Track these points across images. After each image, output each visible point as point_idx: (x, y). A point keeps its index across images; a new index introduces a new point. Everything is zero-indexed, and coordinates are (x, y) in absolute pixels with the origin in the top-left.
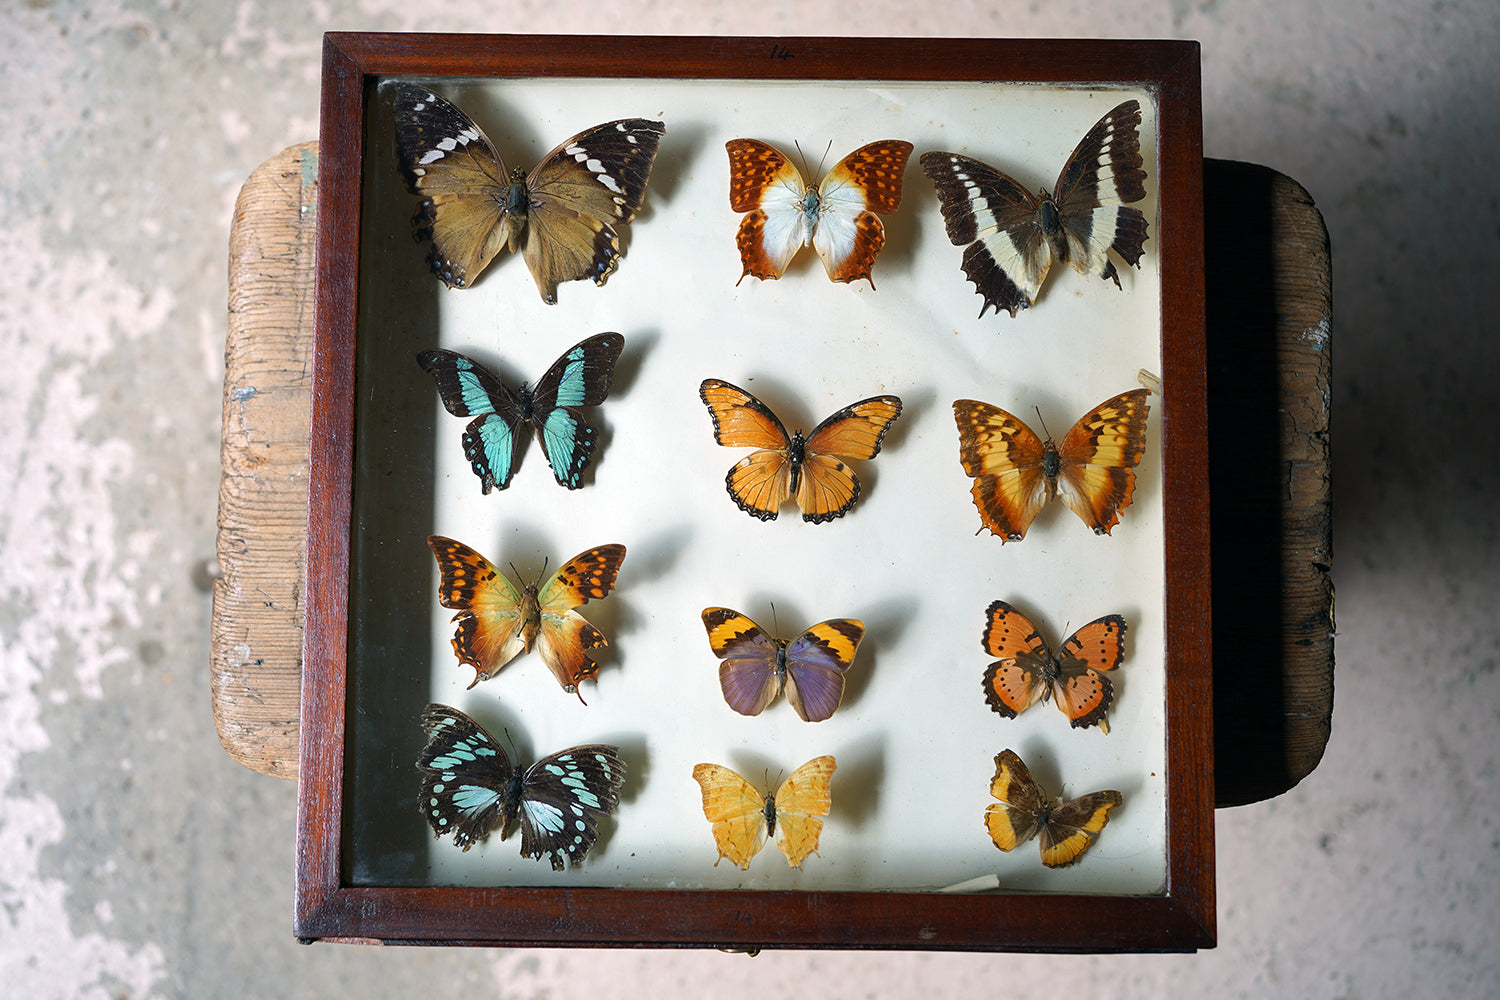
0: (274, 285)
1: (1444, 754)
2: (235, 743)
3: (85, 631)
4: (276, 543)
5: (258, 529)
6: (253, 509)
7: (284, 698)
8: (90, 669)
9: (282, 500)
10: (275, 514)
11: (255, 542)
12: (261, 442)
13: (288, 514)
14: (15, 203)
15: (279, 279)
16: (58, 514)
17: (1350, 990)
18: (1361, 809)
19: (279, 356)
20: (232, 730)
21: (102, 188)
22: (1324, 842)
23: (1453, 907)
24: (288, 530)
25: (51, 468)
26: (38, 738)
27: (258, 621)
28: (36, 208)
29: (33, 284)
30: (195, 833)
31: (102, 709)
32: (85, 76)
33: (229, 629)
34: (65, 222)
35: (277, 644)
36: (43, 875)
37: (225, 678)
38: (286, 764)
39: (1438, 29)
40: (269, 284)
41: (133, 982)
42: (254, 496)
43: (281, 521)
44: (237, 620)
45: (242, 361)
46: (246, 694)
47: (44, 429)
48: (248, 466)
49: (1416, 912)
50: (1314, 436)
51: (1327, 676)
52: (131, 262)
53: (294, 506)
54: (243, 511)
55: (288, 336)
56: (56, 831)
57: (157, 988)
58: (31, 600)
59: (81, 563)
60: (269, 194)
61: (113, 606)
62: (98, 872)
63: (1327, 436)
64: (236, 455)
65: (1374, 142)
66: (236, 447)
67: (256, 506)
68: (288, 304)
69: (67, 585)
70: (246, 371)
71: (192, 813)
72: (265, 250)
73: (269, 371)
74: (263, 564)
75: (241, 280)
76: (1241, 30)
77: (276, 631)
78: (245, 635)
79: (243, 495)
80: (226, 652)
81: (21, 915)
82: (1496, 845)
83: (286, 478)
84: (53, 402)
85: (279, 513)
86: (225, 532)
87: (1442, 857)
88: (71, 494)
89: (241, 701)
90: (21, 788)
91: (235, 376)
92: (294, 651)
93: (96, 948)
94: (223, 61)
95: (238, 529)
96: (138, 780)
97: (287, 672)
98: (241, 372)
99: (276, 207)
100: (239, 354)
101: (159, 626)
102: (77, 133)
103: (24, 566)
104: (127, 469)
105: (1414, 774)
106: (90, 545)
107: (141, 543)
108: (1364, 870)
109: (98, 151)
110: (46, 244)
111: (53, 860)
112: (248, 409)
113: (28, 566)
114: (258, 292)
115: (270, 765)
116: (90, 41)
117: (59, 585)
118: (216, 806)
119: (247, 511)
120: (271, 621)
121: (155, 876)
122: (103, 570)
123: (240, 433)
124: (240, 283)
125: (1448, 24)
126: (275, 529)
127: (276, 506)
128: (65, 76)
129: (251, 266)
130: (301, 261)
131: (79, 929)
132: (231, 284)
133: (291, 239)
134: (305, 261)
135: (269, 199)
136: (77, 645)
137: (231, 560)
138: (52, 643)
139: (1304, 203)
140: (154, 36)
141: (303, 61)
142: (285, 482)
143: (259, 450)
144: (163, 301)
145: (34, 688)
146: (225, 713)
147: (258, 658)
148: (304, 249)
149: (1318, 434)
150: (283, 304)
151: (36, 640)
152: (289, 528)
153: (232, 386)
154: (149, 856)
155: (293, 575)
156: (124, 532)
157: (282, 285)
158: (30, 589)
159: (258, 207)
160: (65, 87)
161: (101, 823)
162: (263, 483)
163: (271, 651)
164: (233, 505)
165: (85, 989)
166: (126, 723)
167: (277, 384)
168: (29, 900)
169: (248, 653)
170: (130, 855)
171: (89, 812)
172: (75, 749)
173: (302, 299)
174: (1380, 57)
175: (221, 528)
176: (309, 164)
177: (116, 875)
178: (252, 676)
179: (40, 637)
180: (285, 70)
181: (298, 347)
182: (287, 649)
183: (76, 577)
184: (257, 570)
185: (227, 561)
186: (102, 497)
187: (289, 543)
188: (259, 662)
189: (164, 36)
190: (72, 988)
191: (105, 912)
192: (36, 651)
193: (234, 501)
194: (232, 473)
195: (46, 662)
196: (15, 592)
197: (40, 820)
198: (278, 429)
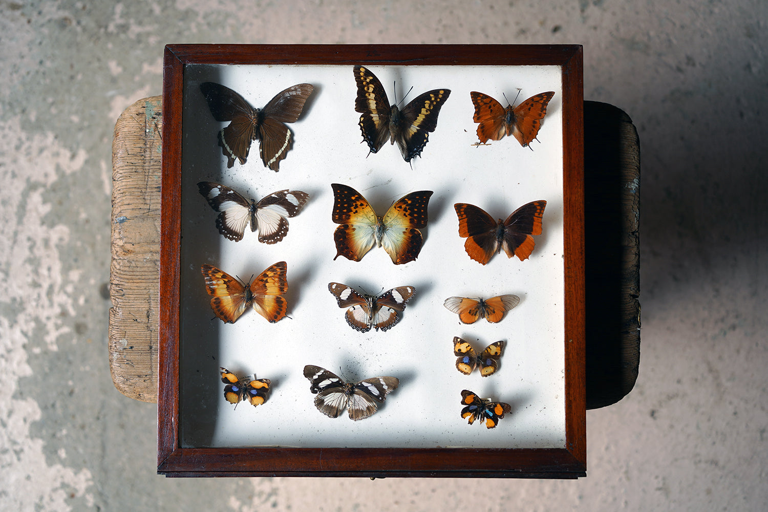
0: (134, 167)
1: (711, 371)
2: (121, 385)
3: (48, 318)
4: (138, 291)
5: (129, 284)
6: (127, 275)
7: (144, 364)
8: (52, 337)
9: (141, 270)
10: (137, 277)
11: (129, 291)
12: (129, 243)
13: (143, 277)
14: (8, 107)
15: (136, 165)
16: (34, 261)
17: (664, 484)
18: (670, 398)
19: (137, 201)
20: (119, 380)
21: (50, 100)
22: (653, 414)
23: (714, 443)
24: (144, 285)
25: (29, 239)
26: (28, 371)
27: (130, 328)
28: (18, 110)
29: (18, 148)
30: (105, 416)
31: (58, 356)
32: (40, 43)
33: (117, 332)
34: (33, 117)
35: (140, 339)
36: (32, 436)
37: (115, 355)
38: (146, 395)
39: (711, 12)
40: (132, 167)
41: (77, 487)
42: (127, 269)
43: (140, 281)
44: (120, 328)
45: (120, 204)
46: (126, 363)
47: (25, 220)
48: (124, 255)
49: (696, 446)
50: (631, 234)
51: (636, 348)
52: (65, 137)
53: (146, 273)
54: (122, 276)
55: (141, 192)
56: (38, 416)
57: (88, 490)
58: (22, 303)
59: (46, 285)
60: (131, 124)
61: (61, 305)
62: (58, 435)
63: (637, 234)
64: (118, 249)
65: (679, 70)
66: (118, 245)
67: (128, 273)
68: (141, 176)
69: (39, 296)
70: (122, 209)
71: (103, 407)
72: (129, 150)
73: (133, 209)
74: (133, 301)
75: (118, 165)
76: (614, 14)
77: (139, 333)
78: (124, 335)
79: (122, 268)
80: (115, 343)
81: (22, 456)
82: (735, 413)
83: (142, 260)
84: (30, 206)
85: (139, 277)
86: (113, 286)
87: (709, 420)
88: (40, 252)
89: (123, 366)
90: (19, 395)
91: (116, 212)
92: (148, 342)
93: (59, 471)
94: (108, 35)
95: (120, 285)
96: (77, 390)
97: (145, 352)
98: (119, 209)
99: (134, 130)
100: (118, 201)
101: (84, 316)
102: (37, 72)
103: (18, 287)
104: (67, 239)
105: (696, 380)
106: (50, 276)
107: (75, 275)
108: (672, 427)
109: (48, 81)
110: (23, 128)
111: (36, 429)
112: (123, 227)
113: (20, 287)
114: (126, 171)
115: (138, 395)
116: (42, 25)
117: (35, 296)
118: (115, 402)
119: (124, 276)
120: (137, 328)
121: (86, 436)
122: (56, 289)
123: (119, 239)
124: (118, 167)
125: (716, 10)
126: (137, 285)
127: (138, 273)
128: (30, 44)
129: (123, 159)
130: (147, 156)
131: (50, 462)
132: (114, 167)
133: (141, 145)
134: (148, 155)
135: (130, 126)
136: (45, 325)
137: (117, 299)
138: (33, 324)
139: (627, 122)
140: (74, 23)
141: (148, 34)
142: (142, 262)
143: (129, 247)
144: (82, 156)
145: (24, 346)
146: (116, 372)
147: (131, 345)
148: (148, 150)
149: (633, 233)
150: (139, 176)
151: (25, 324)
152: (144, 284)
153: (115, 216)
154: (83, 427)
155: (146, 306)
156: (66, 270)
157: (138, 167)
158: (21, 298)
159: (126, 129)
160: (30, 49)
161: (59, 411)
162: (131, 263)
163: (137, 342)
164: (117, 273)
165: (55, 490)
166: (70, 363)
167: (137, 215)
168: (26, 449)
169: (126, 343)
170: (74, 426)
171: (53, 406)
172: (46, 376)
173: (147, 174)
174: (682, 27)
175: (112, 284)
176: (150, 109)
177: (67, 436)
178: (129, 354)
179: (27, 322)
180: (139, 39)
181: (146, 197)
182: (145, 341)
183: (43, 291)
184: (129, 304)
185: (115, 300)
186: (55, 253)
187: (144, 291)
188: (132, 348)
189: (79, 23)
190: (48, 490)
191: (63, 453)
192: (25, 328)
193: (118, 271)
194: (116, 258)
195: (30, 334)
196: (14, 300)
197: (30, 410)
198: (137, 236)
